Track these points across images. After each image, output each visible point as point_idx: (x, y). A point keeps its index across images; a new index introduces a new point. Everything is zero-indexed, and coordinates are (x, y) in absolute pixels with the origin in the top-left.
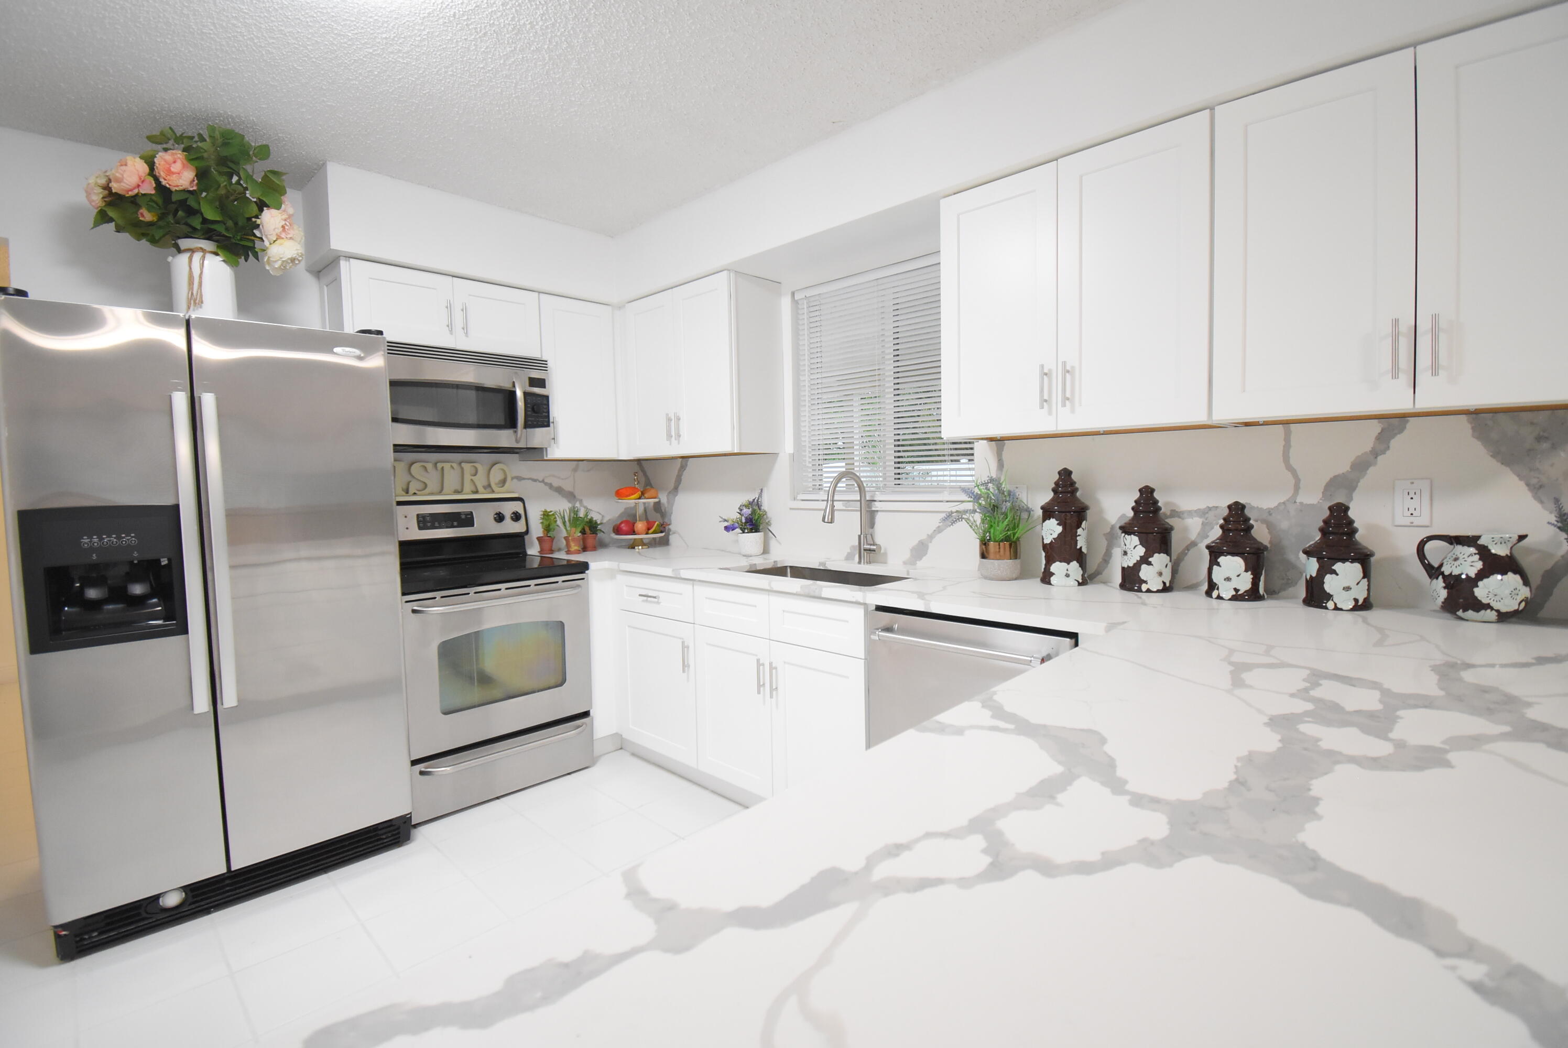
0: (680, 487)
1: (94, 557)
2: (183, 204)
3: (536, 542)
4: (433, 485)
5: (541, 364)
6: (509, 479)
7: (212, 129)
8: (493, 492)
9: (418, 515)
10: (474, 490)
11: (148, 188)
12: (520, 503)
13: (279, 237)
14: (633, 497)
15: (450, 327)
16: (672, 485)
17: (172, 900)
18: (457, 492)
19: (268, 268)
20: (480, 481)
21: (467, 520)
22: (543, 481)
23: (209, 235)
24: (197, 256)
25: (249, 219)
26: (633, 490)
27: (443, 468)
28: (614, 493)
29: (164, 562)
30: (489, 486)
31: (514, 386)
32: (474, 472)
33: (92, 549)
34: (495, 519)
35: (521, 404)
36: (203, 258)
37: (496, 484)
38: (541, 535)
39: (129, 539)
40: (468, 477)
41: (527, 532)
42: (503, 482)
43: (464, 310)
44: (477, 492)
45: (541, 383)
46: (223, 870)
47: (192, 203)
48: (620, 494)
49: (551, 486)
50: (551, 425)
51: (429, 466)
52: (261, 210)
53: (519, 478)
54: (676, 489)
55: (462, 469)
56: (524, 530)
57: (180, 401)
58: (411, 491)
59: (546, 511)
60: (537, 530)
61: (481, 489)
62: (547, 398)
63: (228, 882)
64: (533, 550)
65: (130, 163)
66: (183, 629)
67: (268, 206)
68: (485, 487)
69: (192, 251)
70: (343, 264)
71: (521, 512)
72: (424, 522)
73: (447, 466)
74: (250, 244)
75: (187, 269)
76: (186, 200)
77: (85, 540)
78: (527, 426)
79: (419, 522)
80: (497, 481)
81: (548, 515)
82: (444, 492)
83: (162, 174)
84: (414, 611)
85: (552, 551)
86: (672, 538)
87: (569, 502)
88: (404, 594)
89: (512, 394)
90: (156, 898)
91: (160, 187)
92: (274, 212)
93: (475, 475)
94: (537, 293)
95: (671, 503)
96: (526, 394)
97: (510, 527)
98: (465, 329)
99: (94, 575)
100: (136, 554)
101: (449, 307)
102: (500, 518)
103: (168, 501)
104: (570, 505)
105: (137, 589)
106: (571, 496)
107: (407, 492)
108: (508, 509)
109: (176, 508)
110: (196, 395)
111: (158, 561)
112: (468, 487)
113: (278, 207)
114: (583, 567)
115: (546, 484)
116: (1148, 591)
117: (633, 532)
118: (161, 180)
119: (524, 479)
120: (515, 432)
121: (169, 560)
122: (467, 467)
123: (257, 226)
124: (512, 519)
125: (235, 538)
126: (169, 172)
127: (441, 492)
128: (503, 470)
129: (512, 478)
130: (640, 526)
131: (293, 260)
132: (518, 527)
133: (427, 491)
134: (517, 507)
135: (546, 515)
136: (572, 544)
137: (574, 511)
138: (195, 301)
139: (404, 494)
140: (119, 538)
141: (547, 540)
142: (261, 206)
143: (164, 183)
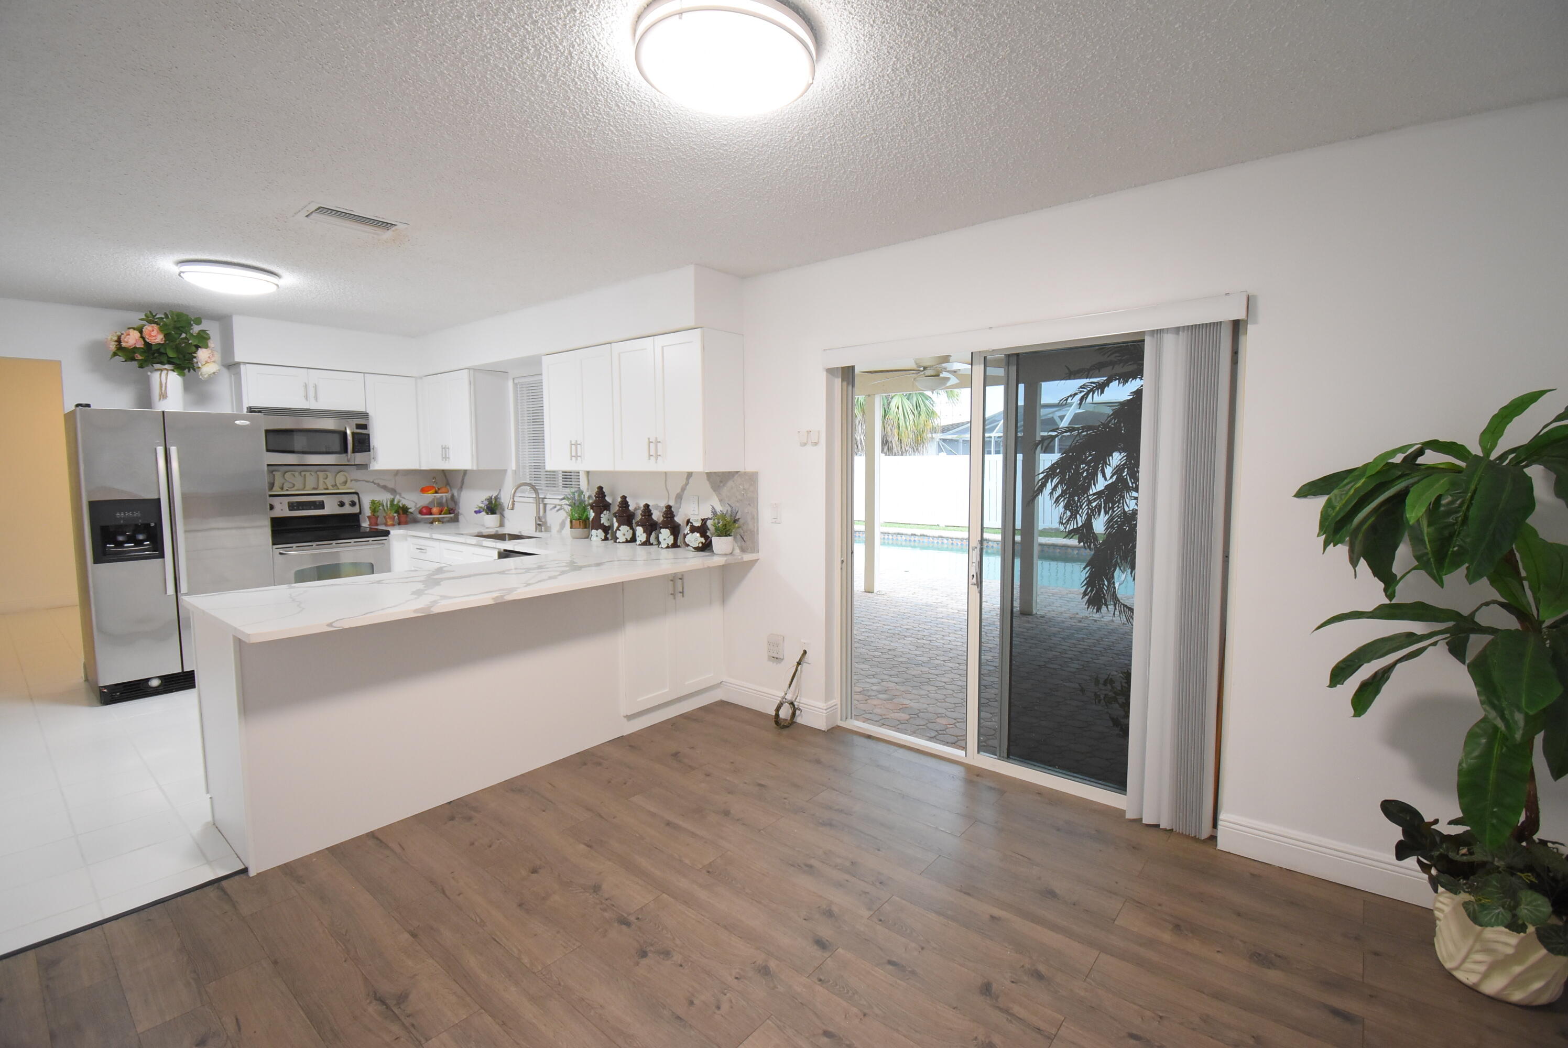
0: (464, 487)
1: (122, 521)
2: (158, 351)
3: (367, 519)
4: (299, 484)
5: (365, 415)
6: (349, 481)
7: (172, 312)
8: (338, 489)
9: (289, 503)
10: (326, 487)
11: (140, 344)
12: (356, 496)
13: (207, 362)
14: (430, 492)
15: (306, 397)
16: (459, 485)
17: (155, 683)
18: (314, 489)
19: (201, 377)
20: (329, 482)
21: (321, 505)
22: (373, 482)
23: (170, 363)
24: (164, 373)
25: (191, 354)
26: (432, 488)
27: (305, 475)
28: (420, 489)
29: (152, 525)
30: (336, 485)
31: (346, 429)
32: (325, 477)
33: (121, 518)
34: (339, 505)
35: (350, 438)
36: (167, 374)
37: (340, 484)
38: (370, 515)
39: (137, 514)
40: (321, 480)
41: (360, 513)
42: (346, 482)
43: (315, 387)
44: (327, 489)
45: (365, 427)
46: (180, 671)
47: (162, 350)
48: (424, 490)
49: (378, 485)
50: (372, 450)
51: (297, 474)
52: (197, 350)
53: (357, 480)
54: (461, 487)
55: (318, 475)
56: (358, 511)
57: (160, 450)
58: (285, 488)
59: (373, 500)
60: (367, 512)
61: (330, 487)
62: (369, 435)
63: (182, 678)
64: (365, 524)
65: (131, 334)
66: (162, 556)
67: (200, 347)
68: (333, 486)
69: (161, 370)
70: (242, 367)
71: (357, 501)
72: (292, 506)
73: (308, 474)
74: (192, 366)
75: (159, 380)
76: (159, 349)
77: (118, 514)
78: (354, 451)
79: (289, 506)
80: (341, 482)
81: (374, 503)
82: (306, 489)
83: (147, 337)
84: (281, 554)
85: (377, 525)
86: (461, 518)
87: (392, 494)
88: (274, 544)
89: (345, 433)
90: (148, 680)
91: (146, 343)
92: (204, 350)
93: (326, 479)
94: (363, 374)
95: (459, 495)
96: (353, 434)
97: (347, 510)
98: (316, 398)
99: (120, 530)
100: (140, 521)
101: (306, 386)
102: (342, 504)
103: (155, 497)
104: (392, 497)
105: (141, 537)
106: (393, 491)
107: (282, 489)
108: (347, 499)
109: (159, 500)
110: (168, 447)
111: (150, 524)
112: (321, 486)
113: (207, 347)
114: (387, 533)
115: (375, 484)
116: (619, 542)
117: (431, 514)
118: (147, 340)
119: (360, 481)
120: (347, 456)
121: (155, 524)
122: (321, 474)
123: (195, 357)
124: (350, 505)
125: (187, 515)
126: (150, 336)
127: (303, 489)
128: (345, 476)
129: (351, 481)
130: (435, 510)
131: (214, 373)
132: (356, 510)
133: (295, 488)
134: (355, 498)
135: (373, 502)
136: (388, 520)
137: (392, 501)
138: (163, 396)
139: (279, 490)
140: (133, 514)
141: (374, 518)
142: (197, 347)
143: (148, 341)
